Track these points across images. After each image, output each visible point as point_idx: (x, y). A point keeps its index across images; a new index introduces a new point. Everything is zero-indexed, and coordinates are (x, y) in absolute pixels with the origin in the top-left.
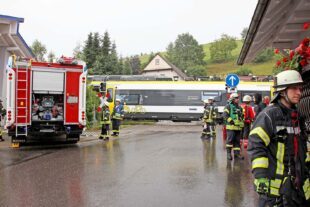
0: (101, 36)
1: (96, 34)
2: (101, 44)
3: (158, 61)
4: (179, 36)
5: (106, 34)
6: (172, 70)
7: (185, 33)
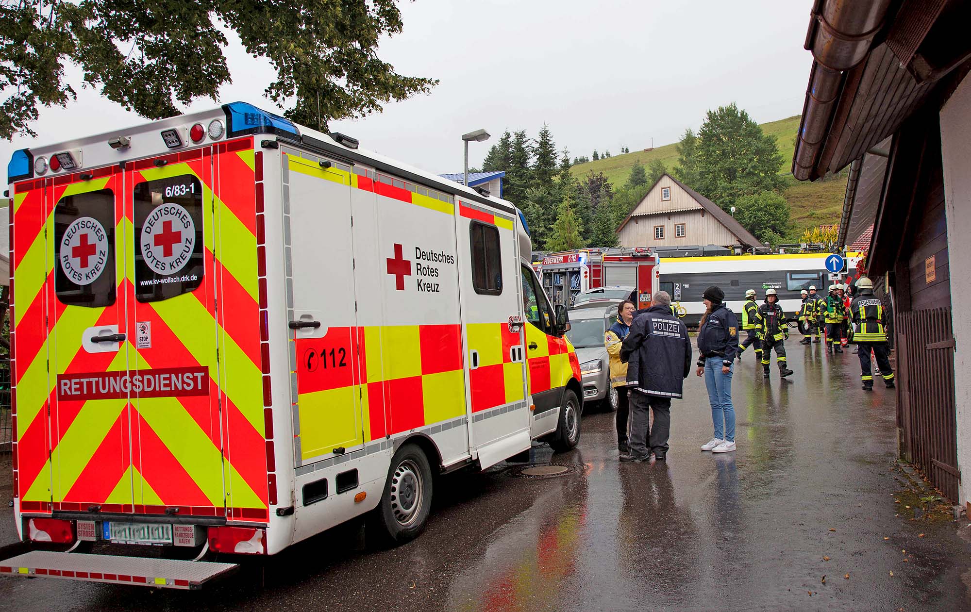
0: (533, 140)
1: (521, 136)
2: (532, 161)
3: (666, 192)
4: (711, 116)
5: (544, 134)
6: (703, 212)
7: (726, 105)
